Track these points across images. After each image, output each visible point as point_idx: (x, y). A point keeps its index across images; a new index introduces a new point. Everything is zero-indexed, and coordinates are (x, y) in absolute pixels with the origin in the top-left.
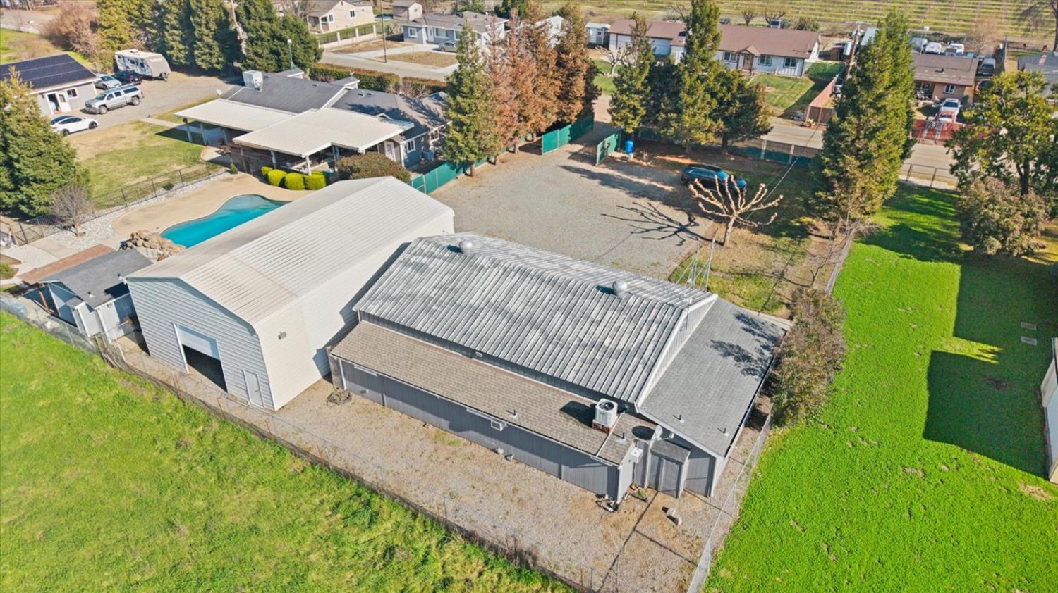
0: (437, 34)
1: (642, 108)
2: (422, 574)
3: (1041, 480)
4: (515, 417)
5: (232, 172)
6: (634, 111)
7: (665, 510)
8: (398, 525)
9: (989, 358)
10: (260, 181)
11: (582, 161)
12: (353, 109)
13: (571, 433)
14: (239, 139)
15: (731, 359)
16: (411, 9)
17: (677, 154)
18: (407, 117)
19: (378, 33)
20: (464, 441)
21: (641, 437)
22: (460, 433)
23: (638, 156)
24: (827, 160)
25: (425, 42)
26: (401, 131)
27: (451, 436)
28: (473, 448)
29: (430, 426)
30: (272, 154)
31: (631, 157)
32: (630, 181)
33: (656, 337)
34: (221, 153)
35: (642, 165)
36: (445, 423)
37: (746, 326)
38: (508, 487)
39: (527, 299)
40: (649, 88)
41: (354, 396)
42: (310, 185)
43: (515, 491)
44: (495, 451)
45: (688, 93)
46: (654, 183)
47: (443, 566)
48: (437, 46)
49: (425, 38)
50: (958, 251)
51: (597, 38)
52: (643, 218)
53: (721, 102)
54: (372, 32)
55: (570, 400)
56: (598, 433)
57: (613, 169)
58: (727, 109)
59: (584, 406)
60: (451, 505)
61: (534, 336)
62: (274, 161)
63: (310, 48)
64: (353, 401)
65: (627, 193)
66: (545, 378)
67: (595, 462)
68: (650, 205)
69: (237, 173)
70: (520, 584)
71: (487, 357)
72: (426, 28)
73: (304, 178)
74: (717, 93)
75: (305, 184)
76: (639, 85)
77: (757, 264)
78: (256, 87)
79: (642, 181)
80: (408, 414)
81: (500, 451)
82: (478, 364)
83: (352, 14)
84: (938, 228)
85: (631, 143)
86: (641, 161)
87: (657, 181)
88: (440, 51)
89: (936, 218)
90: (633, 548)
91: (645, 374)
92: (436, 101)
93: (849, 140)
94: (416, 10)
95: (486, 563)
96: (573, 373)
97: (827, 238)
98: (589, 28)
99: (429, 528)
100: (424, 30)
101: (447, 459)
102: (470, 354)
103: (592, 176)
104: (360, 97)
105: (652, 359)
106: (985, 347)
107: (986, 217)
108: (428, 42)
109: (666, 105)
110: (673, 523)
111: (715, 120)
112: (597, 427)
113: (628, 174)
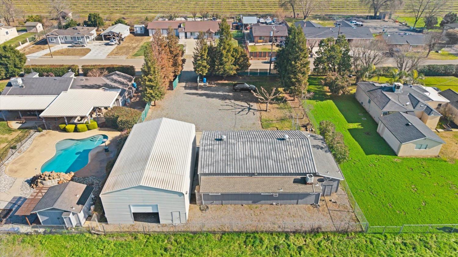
0: (66, 39)
1: (208, 65)
2: (291, 250)
3: (396, 156)
4: (282, 190)
5: (40, 131)
6: (205, 67)
7: (331, 201)
8: (269, 239)
9: (360, 127)
10: (59, 131)
11: (191, 89)
12: (83, 88)
13: (301, 189)
14: (42, 115)
15: (319, 149)
16: (37, 27)
17: (221, 80)
18: (113, 86)
19: (30, 41)
20: (259, 205)
21: (321, 182)
22: (257, 203)
23: (209, 83)
24: (292, 76)
25: (60, 43)
26: (118, 94)
27: (254, 206)
28: (264, 206)
29: (245, 205)
30: (65, 118)
31: (207, 84)
32: (216, 94)
33: (307, 150)
34: (22, 123)
35: (213, 87)
36: (250, 202)
37: (314, 138)
38: (286, 213)
39: (258, 151)
40: (209, 57)
41: (209, 206)
42: (90, 128)
43: (289, 213)
44: (272, 204)
45: (225, 58)
46: (225, 93)
47: (294, 244)
48: (71, 45)
49: (60, 42)
50: (328, 96)
51: (141, 31)
52: (233, 108)
53: (236, 58)
54: (27, 42)
55: (294, 178)
56: (309, 185)
57: (205, 90)
58: (239, 61)
59: (299, 179)
60: (276, 226)
61: (270, 162)
62: (66, 121)
63: (23, 59)
64: (210, 208)
65: (220, 99)
66: (282, 175)
67: (311, 194)
68: (231, 102)
69: (42, 131)
70: (318, 238)
71: (259, 174)
72: (60, 37)
73: (87, 126)
74: (234, 56)
75: (88, 128)
76: (205, 58)
77: (282, 115)
78: (20, 86)
79: (220, 93)
80: (233, 204)
81: (274, 203)
82: (256, 177)
83: (7, 33)
84: (316, 89)
85: (205, 79)
86: (212, 85)
87: (225, 92)
88: (73, 47)
89: (314, 86)
90: (333, 215)
91: (312, 163)
92: (118, 76)
93: (299, 69)
94: (39, 27)
95: (304, 237)
96: (292, 170)
97: (292, 100)
98: (136, 27)
99: (279, 236)
100: (59, 38)
101: (260, 213)
102: (251, 175)
103: (201, 95)
104: (82, 81)
105: (311, 157)
106: (358, 124)
107: (337, 85)
108: (61, 43)
109: (217, 63)
110: (335, 204)
111: (235, 66)
112: (308, 184)
113: (213, 91)
